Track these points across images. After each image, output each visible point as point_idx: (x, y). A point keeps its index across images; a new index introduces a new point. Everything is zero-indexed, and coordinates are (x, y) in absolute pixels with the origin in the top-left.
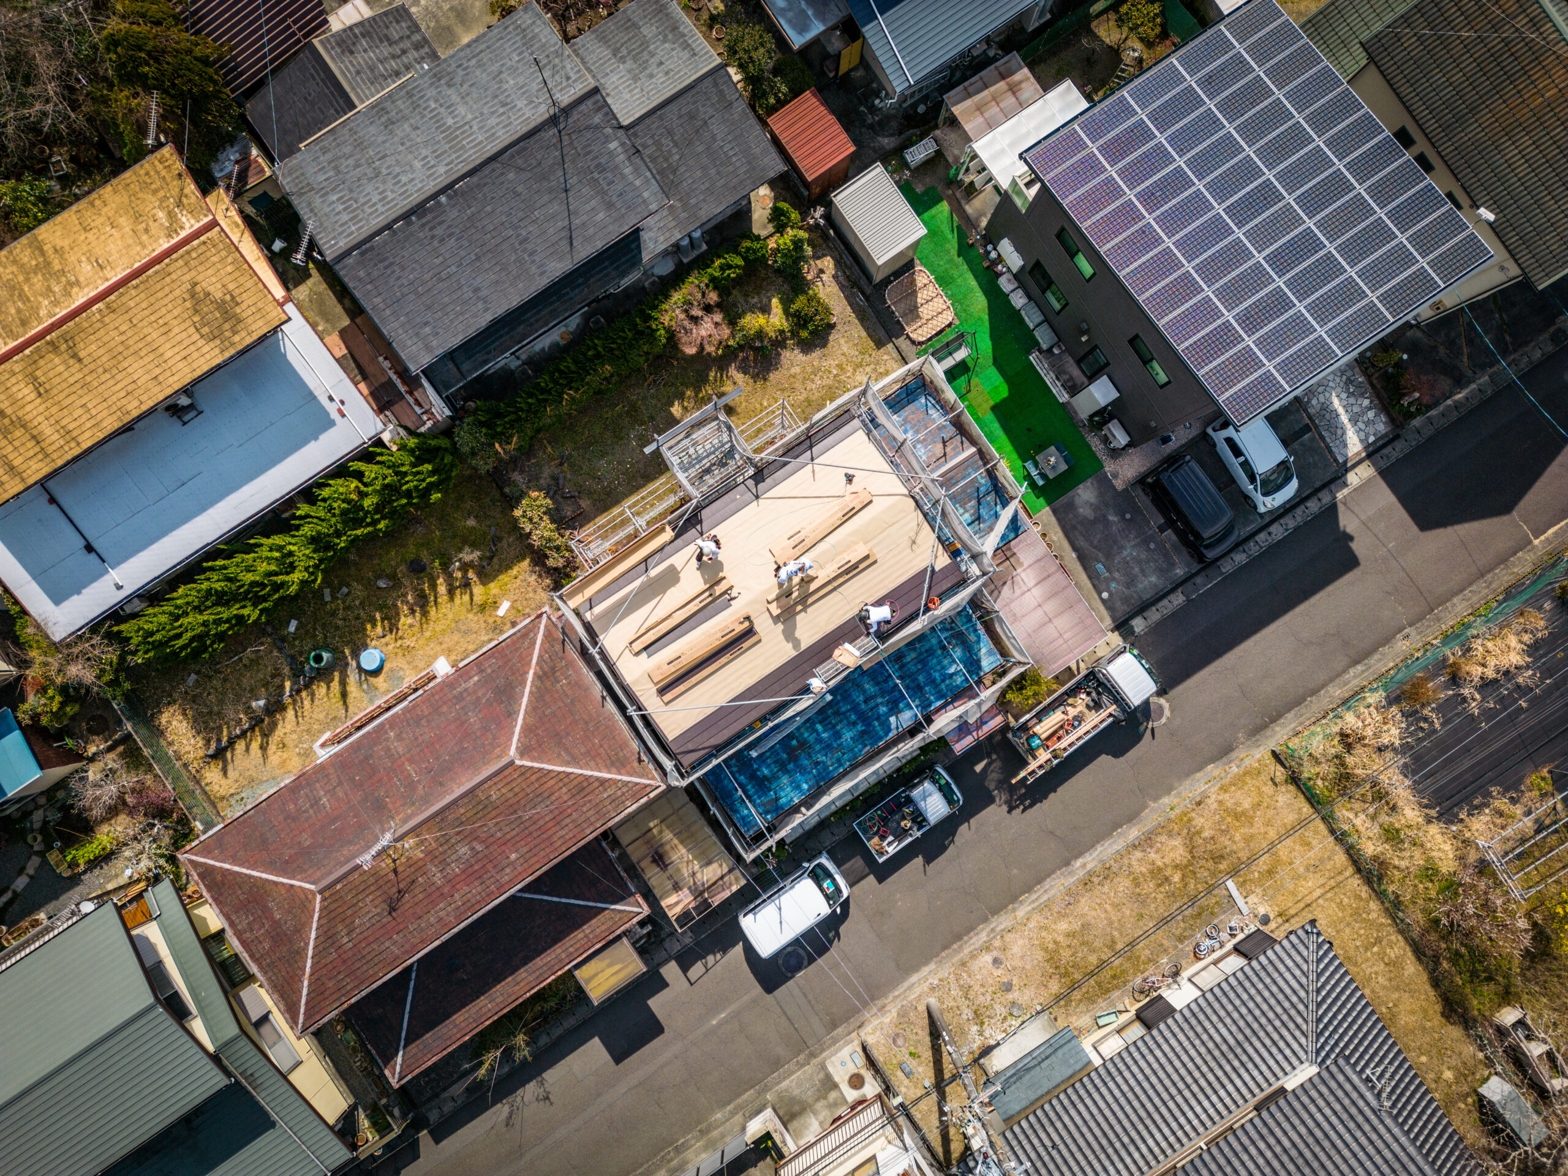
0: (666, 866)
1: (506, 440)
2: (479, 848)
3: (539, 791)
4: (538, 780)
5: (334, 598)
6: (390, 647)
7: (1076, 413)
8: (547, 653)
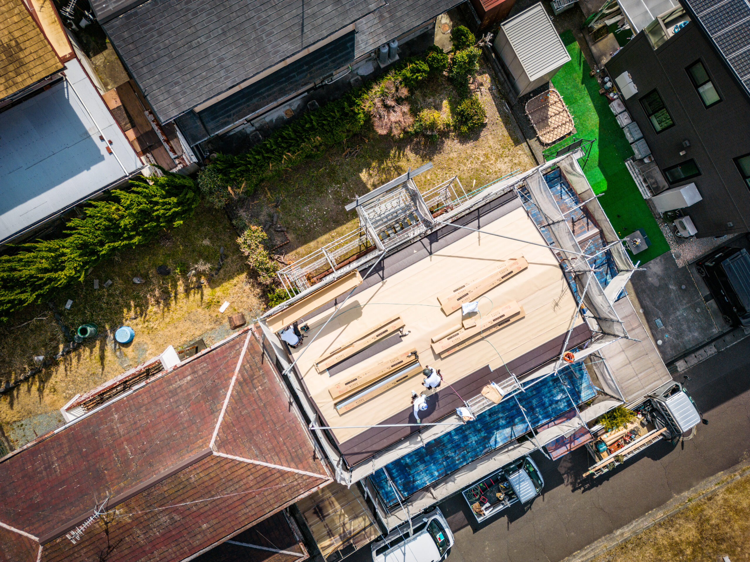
0: (324, 517)
1: (237, 185)
2: (177, 518)
3: (231, 477)
4: (230, 468)
5: (101, 287)
6: (139, 327)
7: (655, 208)
8: (248, 363)
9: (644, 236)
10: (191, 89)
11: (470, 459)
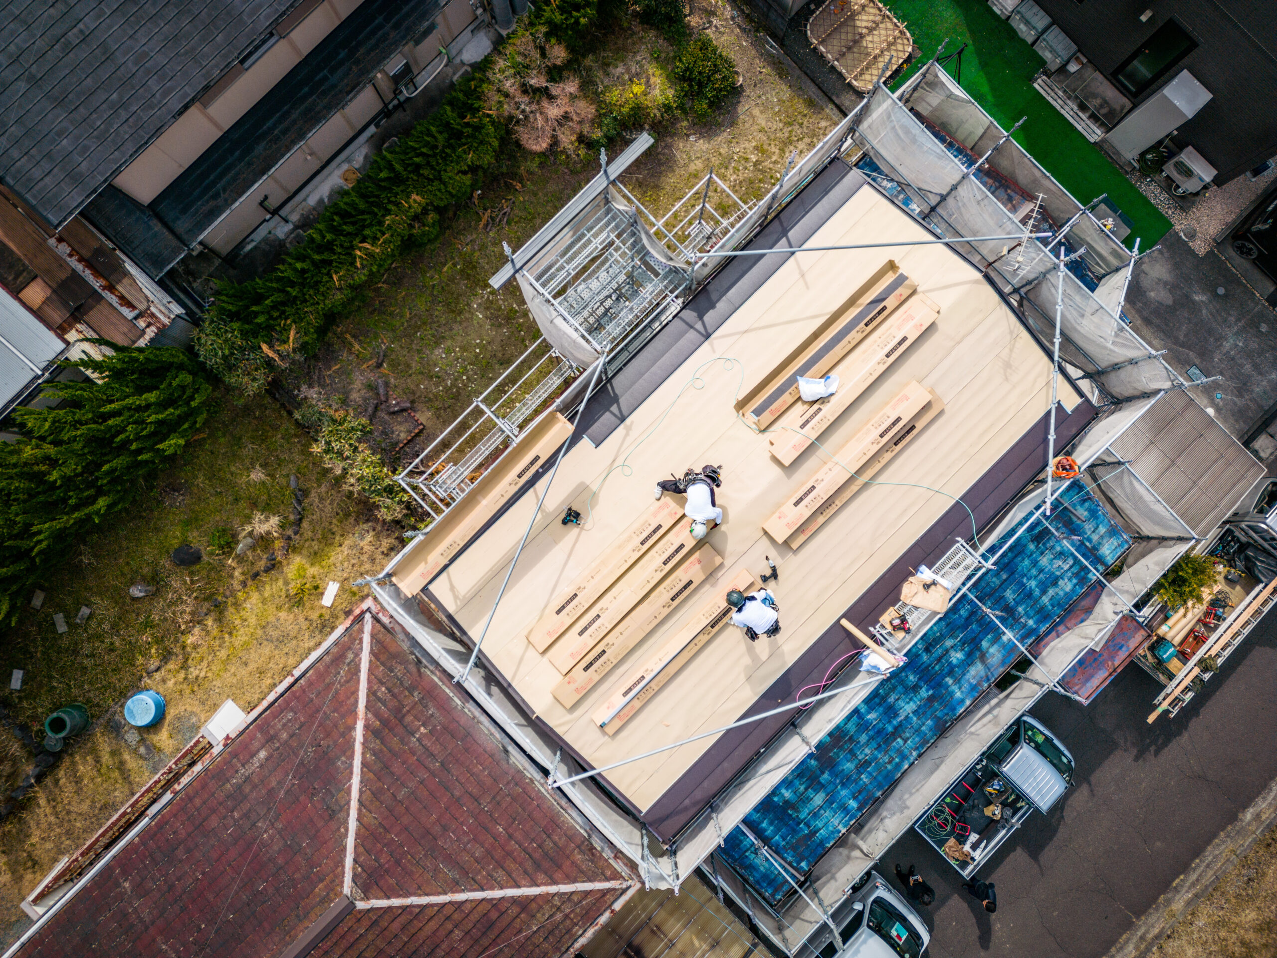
1: (278, 337)
3: (413, 947)
4: (403, 928)
5: (72, 627)
6: (170, 684)
7: (1118, 153)
8: (382, 683)
9: (1115, 211)
10: (97, 138)
11: (915, 754)
